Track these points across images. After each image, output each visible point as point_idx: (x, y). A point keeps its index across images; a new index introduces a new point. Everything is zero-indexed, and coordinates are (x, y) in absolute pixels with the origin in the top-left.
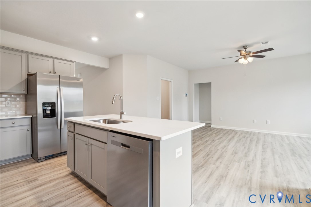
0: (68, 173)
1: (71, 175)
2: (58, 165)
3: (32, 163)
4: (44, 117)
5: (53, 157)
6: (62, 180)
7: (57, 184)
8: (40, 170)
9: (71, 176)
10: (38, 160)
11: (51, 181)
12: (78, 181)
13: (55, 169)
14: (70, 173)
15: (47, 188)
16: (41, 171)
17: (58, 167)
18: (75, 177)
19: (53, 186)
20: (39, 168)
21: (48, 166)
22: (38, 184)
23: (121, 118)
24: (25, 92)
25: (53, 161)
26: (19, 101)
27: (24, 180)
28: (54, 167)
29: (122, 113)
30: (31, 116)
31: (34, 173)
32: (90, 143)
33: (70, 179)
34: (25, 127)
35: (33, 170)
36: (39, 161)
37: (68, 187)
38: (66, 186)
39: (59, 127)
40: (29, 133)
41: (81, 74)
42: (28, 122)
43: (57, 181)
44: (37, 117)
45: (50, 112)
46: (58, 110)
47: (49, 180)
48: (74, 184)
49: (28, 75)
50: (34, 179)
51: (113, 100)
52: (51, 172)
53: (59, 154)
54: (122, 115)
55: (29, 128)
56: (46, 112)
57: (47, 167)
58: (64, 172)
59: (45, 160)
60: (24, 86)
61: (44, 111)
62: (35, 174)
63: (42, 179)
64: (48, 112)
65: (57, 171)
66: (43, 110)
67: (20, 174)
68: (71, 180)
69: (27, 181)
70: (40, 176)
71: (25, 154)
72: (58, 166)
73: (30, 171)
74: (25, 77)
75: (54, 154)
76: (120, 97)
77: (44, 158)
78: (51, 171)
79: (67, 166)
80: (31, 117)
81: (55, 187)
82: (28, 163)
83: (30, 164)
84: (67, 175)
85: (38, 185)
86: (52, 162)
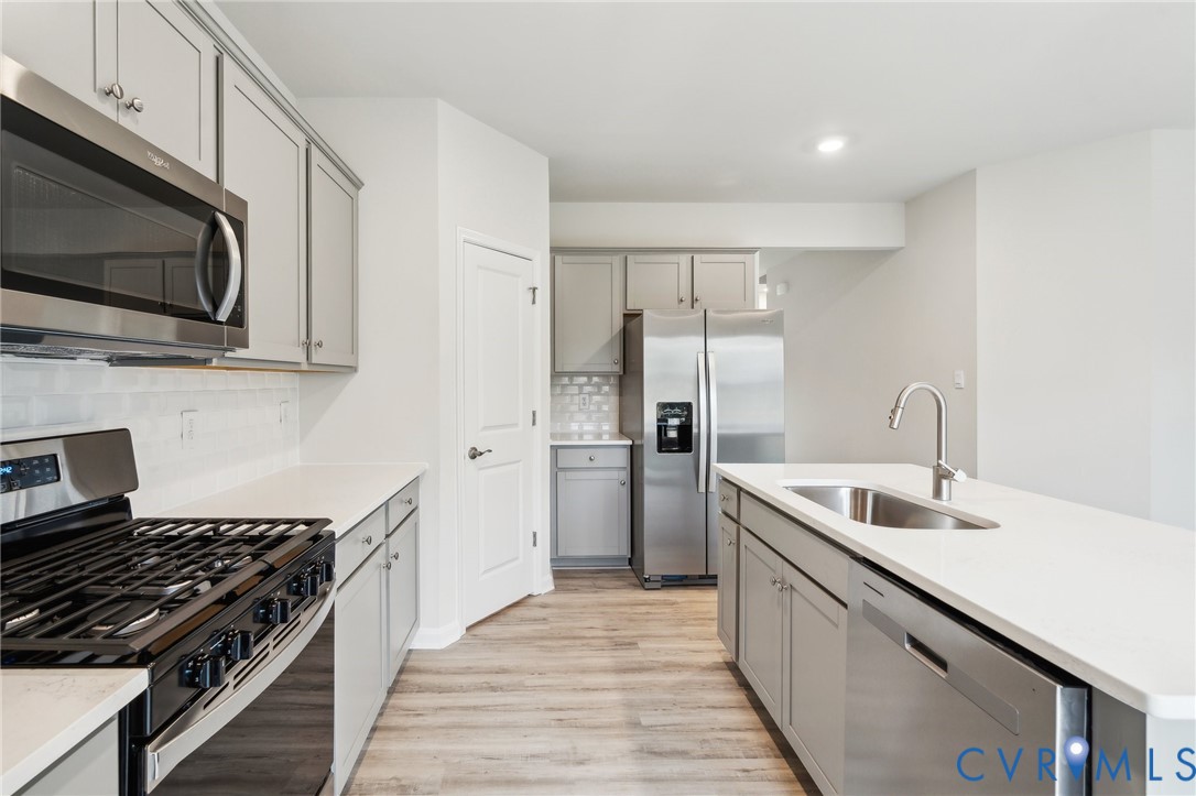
0: (721, 660)
1: (728, 673)
2: (695, 619)
3: (630, 584)
4: (660, 451)
5: (685, 582)
6: (699, 678)
7: (683, 686)
8: (646, 617)
9: (728, 677)
10: (644, 583)
11: (668, 667)
12: (748, 704)
13: (685, 630)
14: (727, 663)
15: (655, 685)
16: (647, 620)
17: (693, 625)
18: (740, 685)
19: (673, 688)
20: (644, 609)
21: (667, 610)
22: (635, 662)
23: (937, 493)
24: (617, 369)
25: (684, 599)
26: (606, 394)
27: (605, 633)
28: (682, 622)
29: (941, 476)
30: (630, 442)
31: (631, 620)
32: (789, 581)
33: (722, 687)
34: (615, 474)
35: (627, 609)
36: (647, 585)
37: (713, 714)
38: (708, 707)
39: (702, 488)
40: (625, 491)
41: (787, 284)
42: (621, 459)
43: (685, 676)
44: (642, 446)
45: (679, 434)
46: (700, 427)
47: (664, 659)
48: (734, 710)
49: (625, 315)
50: (627, 641)
51: (894, 412)
52: (672, 636)
53: (701, 577)
54: (945, 483)
55: (625, 476)
56: (666, 434)
57: (665, 613)
58: (709, 651)
59: (663, 586)
60: (617, 353)
61: (662, 430)
62: (632, 624)
63: (648, 651)
64: (673, 434)
65: (690, 639)
66: (659, 427)
67: (601, 609)
68: (726, 689)
69: (611, 638)
70: (643, 637)
71: (613, 552)
72: (694, 622)
73: (622, 609)
74: (618, 322)
75: (687, 576)
76: (935, 395)
77: (660, 579)
78: (674, 631)
79: (719, 634)
80: (631, 446)
81: (676, 694)
82: (620, 583)
83: (625, 587)
84: (715, 668)
85: (635, 666)
86: (679, 600)
